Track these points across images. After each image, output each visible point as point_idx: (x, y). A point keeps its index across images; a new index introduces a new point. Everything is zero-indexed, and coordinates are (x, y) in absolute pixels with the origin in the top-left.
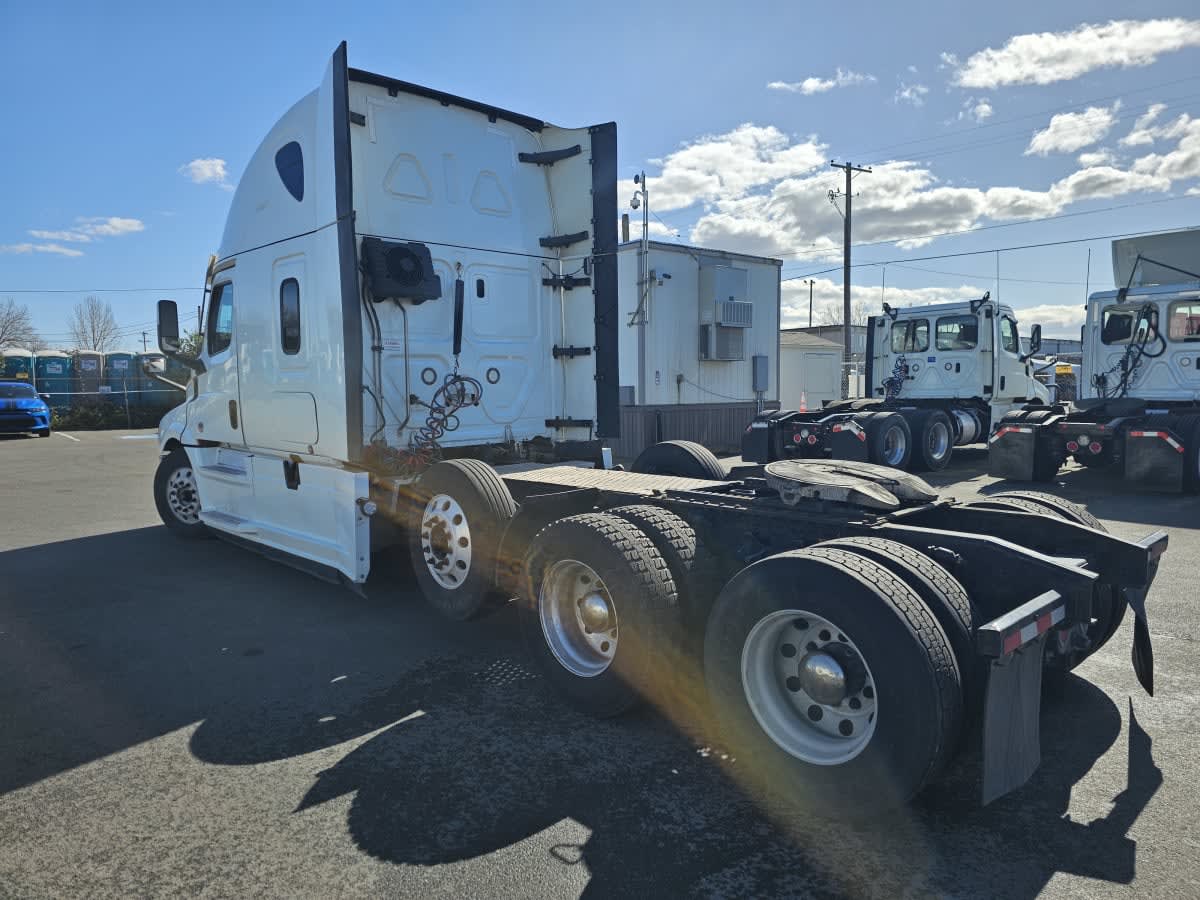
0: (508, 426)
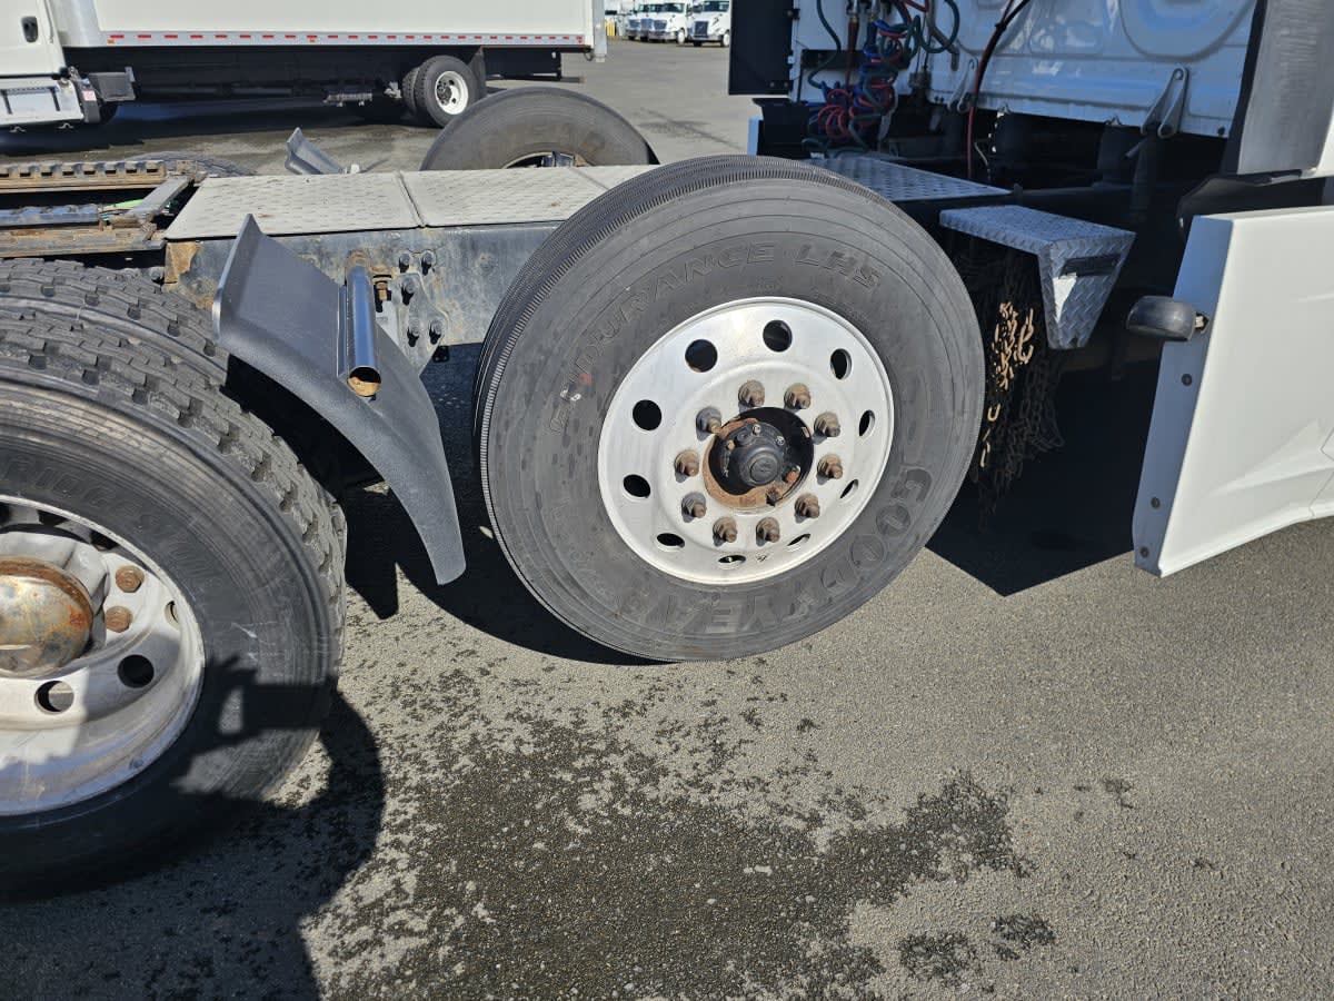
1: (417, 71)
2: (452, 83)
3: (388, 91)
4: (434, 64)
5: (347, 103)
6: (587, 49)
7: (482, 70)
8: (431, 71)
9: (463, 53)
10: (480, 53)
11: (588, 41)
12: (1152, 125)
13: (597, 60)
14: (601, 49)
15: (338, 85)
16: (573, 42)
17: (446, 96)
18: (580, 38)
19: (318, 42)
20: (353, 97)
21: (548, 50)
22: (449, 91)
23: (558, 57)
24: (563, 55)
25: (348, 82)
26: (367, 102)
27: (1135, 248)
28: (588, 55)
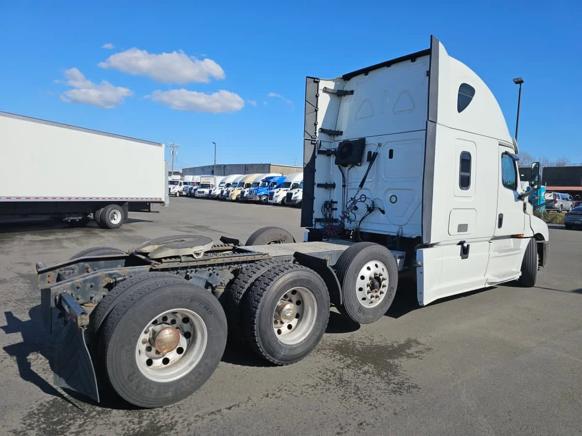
0: (401, 227)
1: (102, 209)
2: (115, 213)
3: (89, 216)
4: (110, 208)
5: (71, 220)
6: (163, 202)
7: (127, 210)
8: (109, 209)
9: (120, 204)
10: (127, 204)
11: (163, 200)
12: (398, 235)
13: (166, 206)
14: (167, 202)
15: (70, 214)
16: (158, 200)
17: (113, 218)
18: (161, 199)
19: (72, 200)
20: (75, 218)
21: (146, 202)
22: (114, 216)
23: (150, 204)
24: (151, 204)
25: (75, 213)
26: (79, 220)
27: (406, 255)
28: (162, 204)
